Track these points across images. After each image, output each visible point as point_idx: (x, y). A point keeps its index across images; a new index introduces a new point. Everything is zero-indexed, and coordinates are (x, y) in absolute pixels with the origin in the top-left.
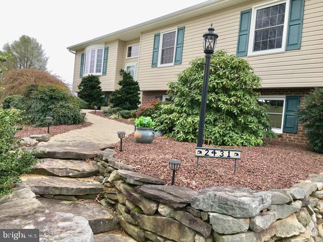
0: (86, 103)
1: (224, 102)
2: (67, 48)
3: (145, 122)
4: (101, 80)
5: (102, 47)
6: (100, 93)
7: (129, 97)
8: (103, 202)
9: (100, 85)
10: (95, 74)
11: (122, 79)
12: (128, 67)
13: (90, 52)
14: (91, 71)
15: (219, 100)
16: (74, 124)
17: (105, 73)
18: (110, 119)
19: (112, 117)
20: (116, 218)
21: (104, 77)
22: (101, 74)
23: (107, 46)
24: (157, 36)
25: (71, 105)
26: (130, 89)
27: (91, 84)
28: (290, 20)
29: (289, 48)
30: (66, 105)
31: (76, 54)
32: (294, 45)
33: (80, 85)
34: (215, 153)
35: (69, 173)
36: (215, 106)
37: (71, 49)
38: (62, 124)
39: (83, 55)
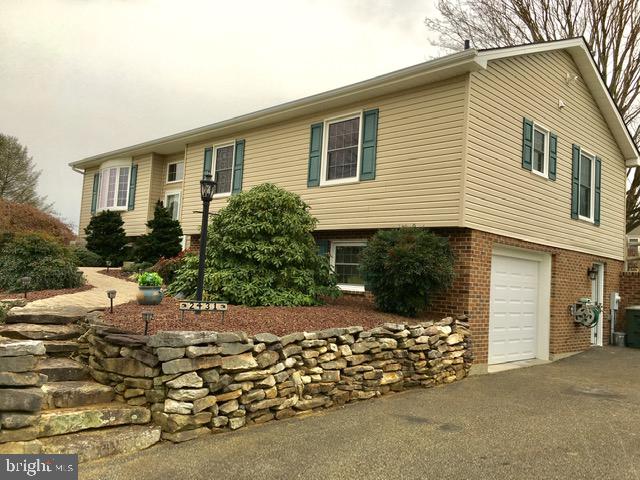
0: (99, 257)
1: (262, 253)
2: (70, 165)
3: (148, 279)
4: (124, 218)
5: (128, 164)
6: (123, 238)
7: (163, 247)
8: (77, 358)
9: (123, 227)
10: (115, 208)
11: (153, 218)
12: (169, 197)
13: (108, 173)
14: (110, 203)
15: (256, 249)
16: (65, 287)
17: (132, 207)
18: (128, 280)
19: (133, 277)
20: (86, 369)
21: (131, 213)
22: (125, 208)
23: (135, 163)
24: (208, 151)
25: (61, 262)
26: (166, 233)
27: (106, 225)
28: (363, 142)
29: (364, 177)
30: (54, 261)
31: (84, 174)
32: (369, 175)
33: (89, 228)
34: (200, 306)
35: (44, 335)
36: (250, 257)
37: (75, 166)
38: (46, 288)
39: (97, 177)
